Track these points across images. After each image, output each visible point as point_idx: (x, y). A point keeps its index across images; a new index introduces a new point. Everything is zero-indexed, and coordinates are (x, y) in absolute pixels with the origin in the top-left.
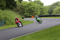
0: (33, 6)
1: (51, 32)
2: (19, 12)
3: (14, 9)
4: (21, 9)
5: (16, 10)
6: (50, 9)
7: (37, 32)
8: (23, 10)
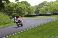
0: (20, 7)
2: (7, 13)
3: (2, 10)
4: (9, 10)
5: (4, 10)
6: (37, 9)
8: (11, 11)
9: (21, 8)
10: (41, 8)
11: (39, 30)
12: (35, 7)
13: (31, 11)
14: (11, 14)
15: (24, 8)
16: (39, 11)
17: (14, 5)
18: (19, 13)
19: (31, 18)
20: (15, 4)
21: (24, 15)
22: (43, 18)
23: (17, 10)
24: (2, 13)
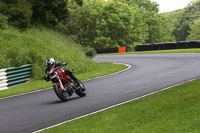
0: (121, 14)
1: (186, 100)
2: (75, 37)
3: (60, 25)
4: (84, 25)
6: (181, 22)
7: (137, 101)
8: (90, 28)
9: (126, 20)
10: (196, 18)
11: (189, 95)
12: (173, 15)
13: (161, 31)
14: (92, 39)
15: (136, 19)
16: (186, 31)
17: (102, 10)
18: (119, 35)
19: (159, 55)
20: (104, 5)
21: (136, 44)
23: (110, 26)
24: (62, 37)
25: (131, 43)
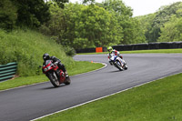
2: (57, 37)
3: (43, 27)
4: (65, 27)
5: (48, 29)
6: (153, 26)
7: (113, 97)
8: (71, 30)
9: (102, 22)
11: (160, 92)
13: (135, 33)
14: (71, 40)
15: (112, 22)
16: (157, 33)
17: (80, 13)
18: (96, 37)
20: (82, 9)
22: (170, 55)
25: (107, 44)
